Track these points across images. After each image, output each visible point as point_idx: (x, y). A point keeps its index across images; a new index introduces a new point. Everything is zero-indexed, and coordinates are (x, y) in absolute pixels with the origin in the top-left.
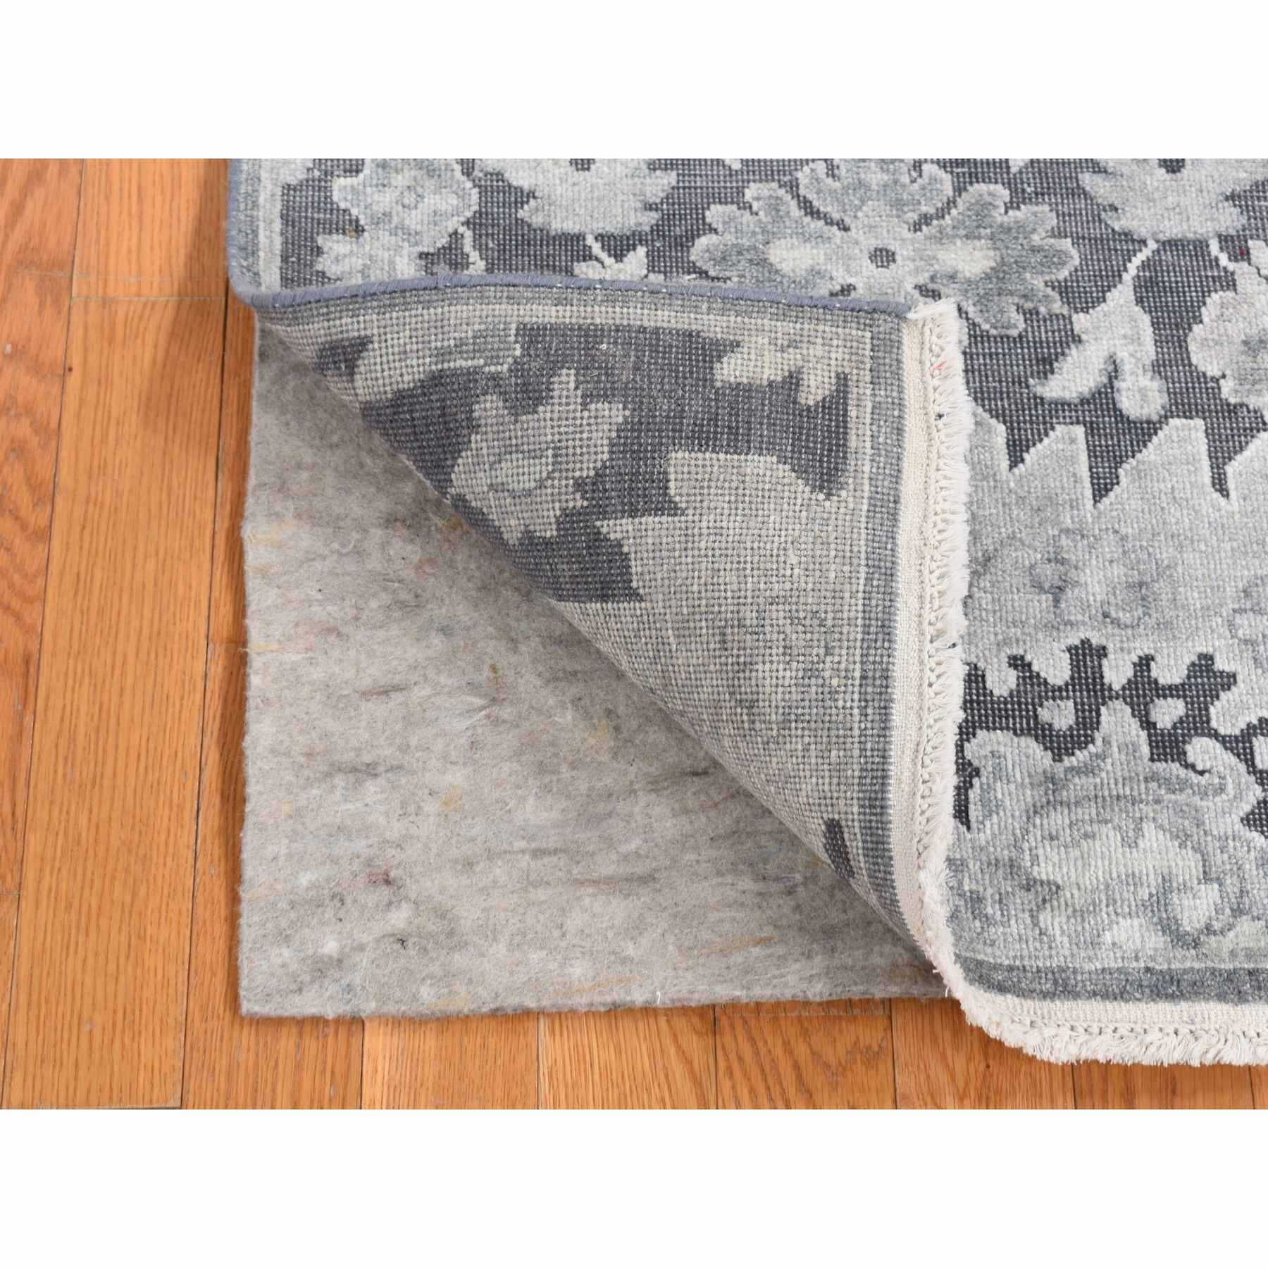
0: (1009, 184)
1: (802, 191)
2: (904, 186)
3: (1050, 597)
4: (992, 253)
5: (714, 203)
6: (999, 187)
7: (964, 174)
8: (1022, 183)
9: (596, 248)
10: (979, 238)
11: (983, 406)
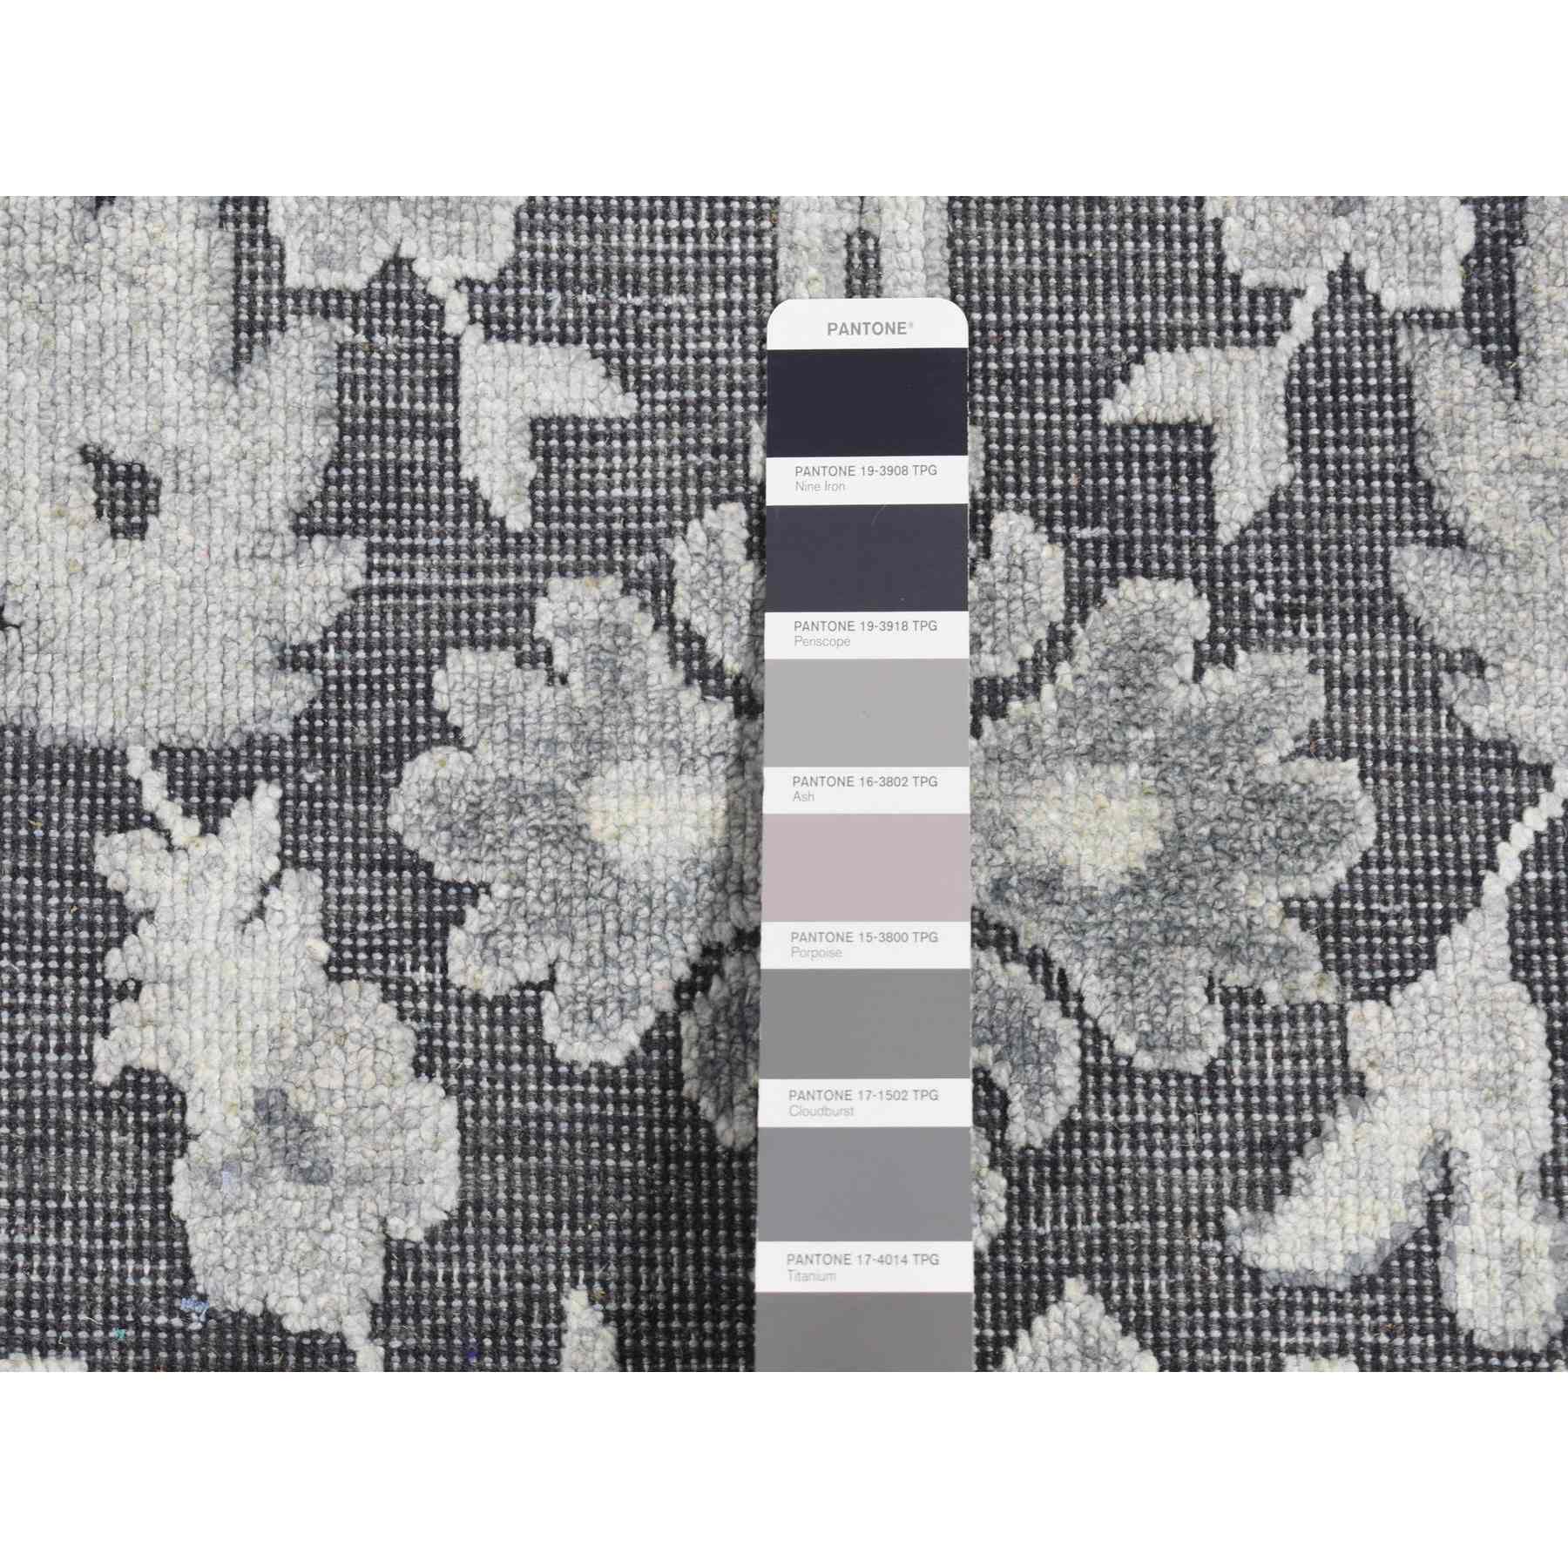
0: (1212, 579)
4: (1153, 807)
7: (1097, 542)
8: (1244, 578)
9: (154, 794)
10: (1122, 758)
11: (1106, 1293)
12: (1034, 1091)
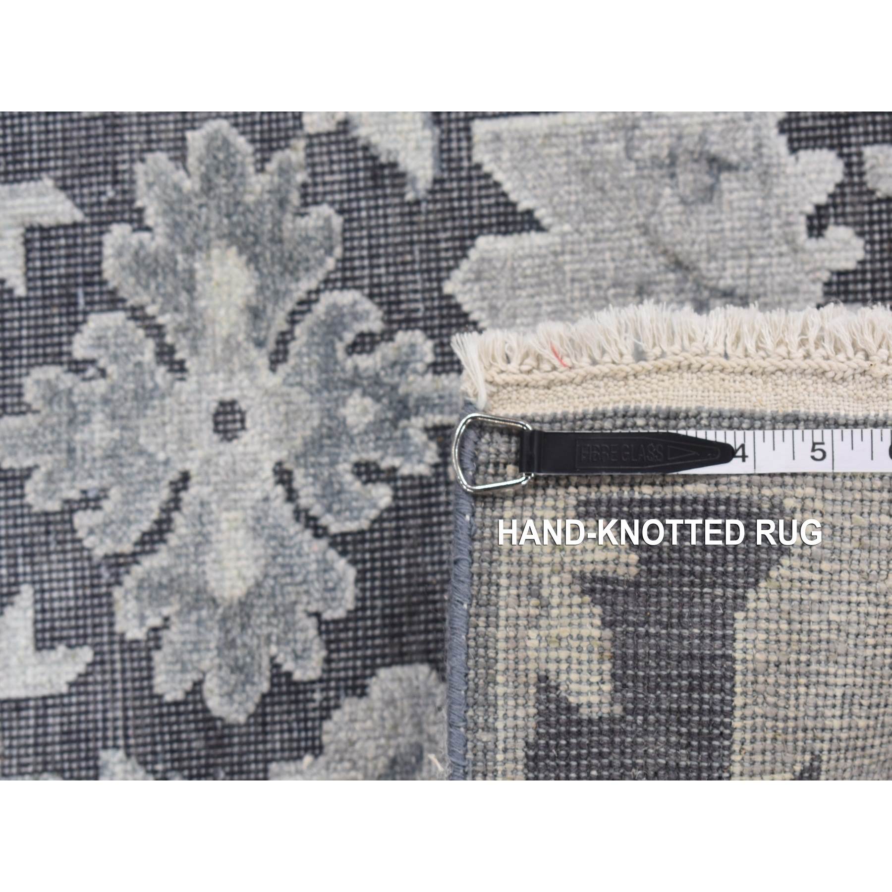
1: (127, 547)
2: (113, 388)
3: (724, 176)
5: (151, 687)
6: (107, 239)
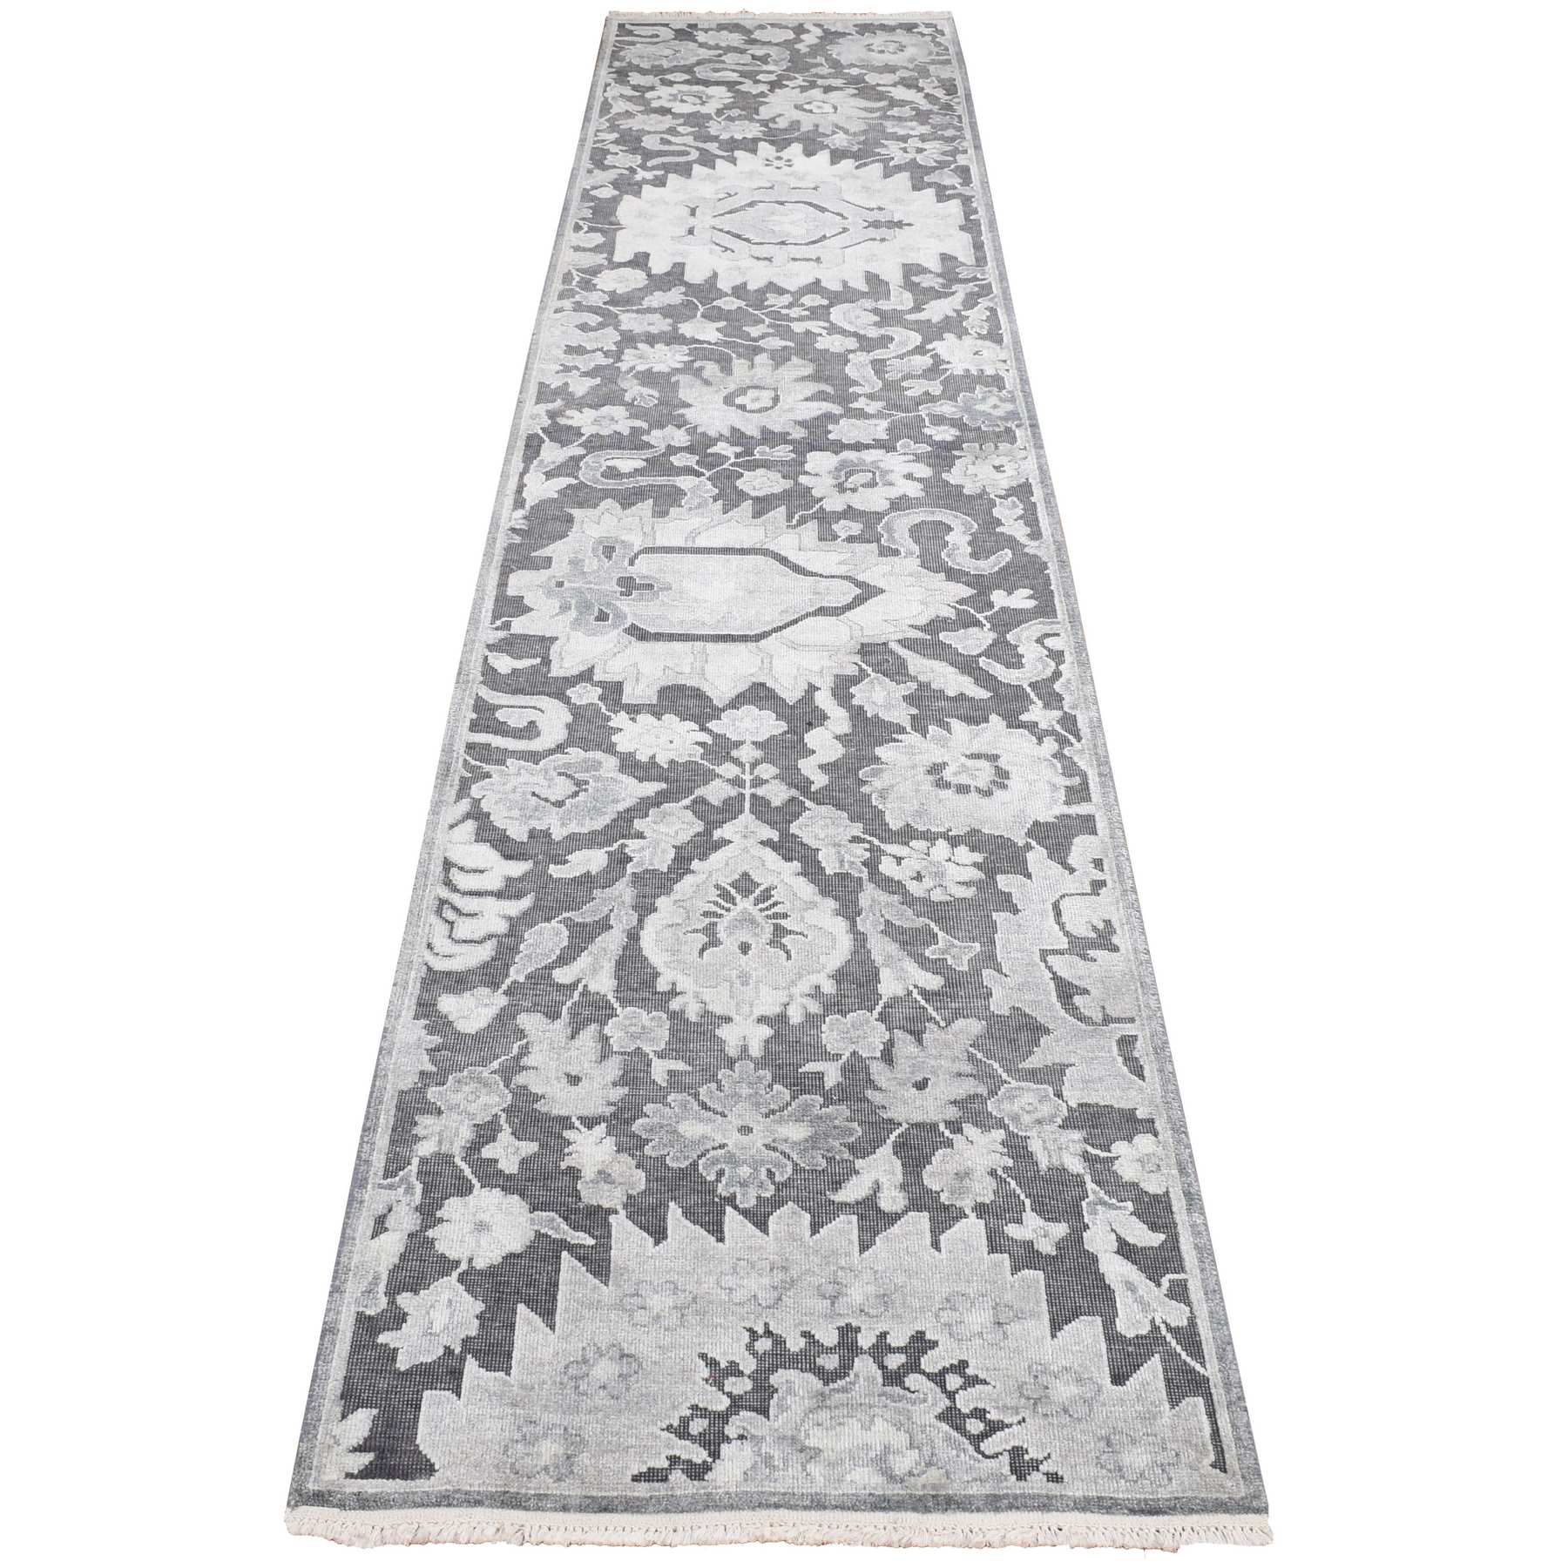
1: (701, 1098)
2: (761, 1096)
3: (829, 1301)
4: (810, 1129)
6: (818, 1096)
7: (798, 1090)
9: (577, 1124)
10: (803, 1121)
12: (782, 1174)
